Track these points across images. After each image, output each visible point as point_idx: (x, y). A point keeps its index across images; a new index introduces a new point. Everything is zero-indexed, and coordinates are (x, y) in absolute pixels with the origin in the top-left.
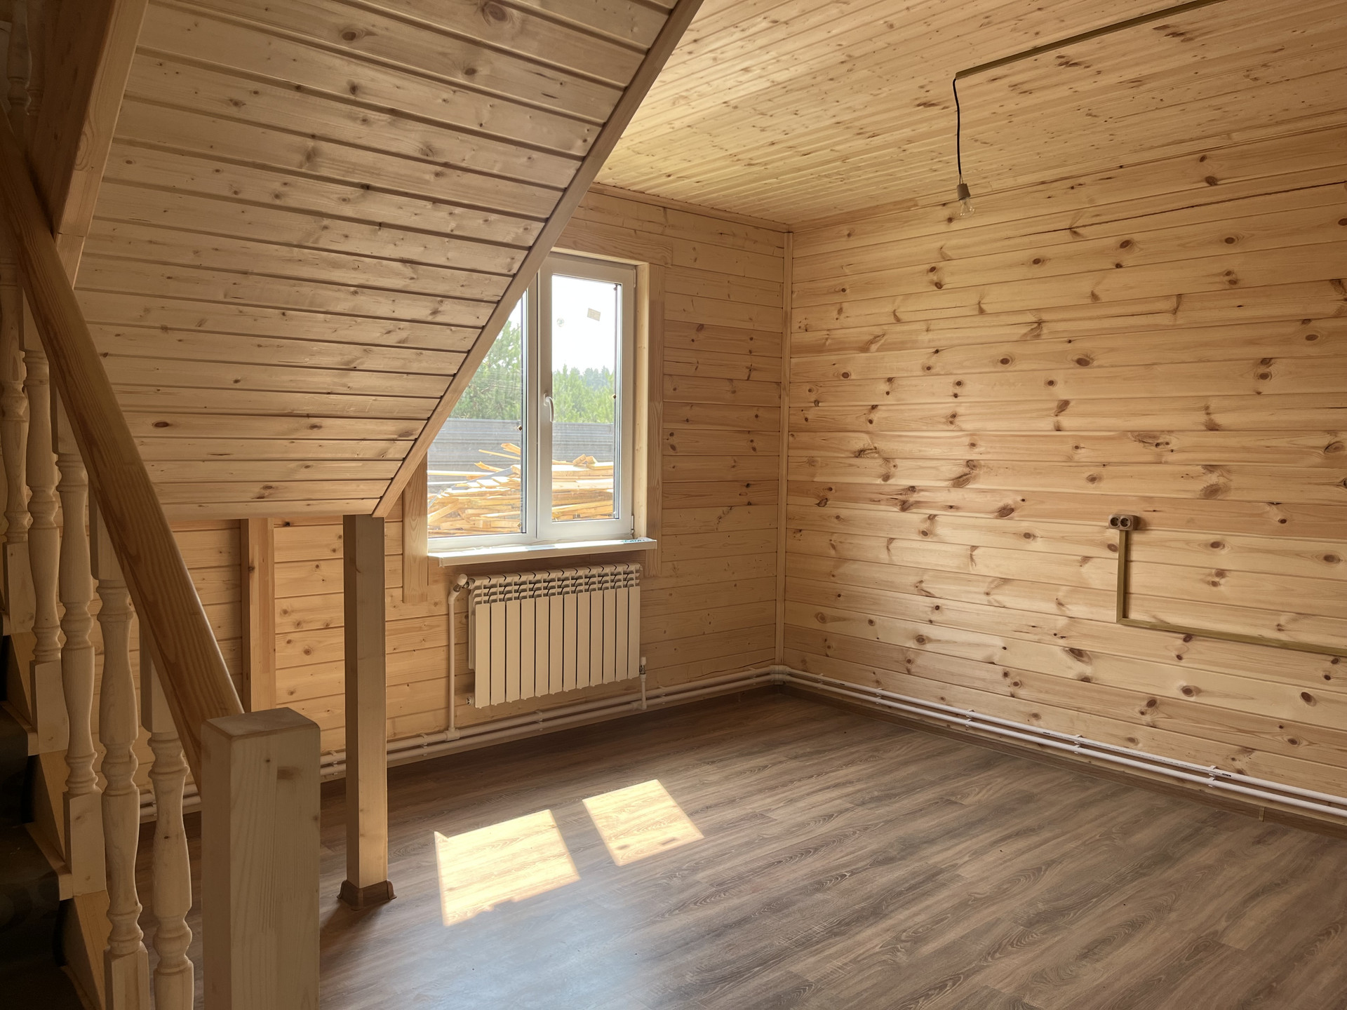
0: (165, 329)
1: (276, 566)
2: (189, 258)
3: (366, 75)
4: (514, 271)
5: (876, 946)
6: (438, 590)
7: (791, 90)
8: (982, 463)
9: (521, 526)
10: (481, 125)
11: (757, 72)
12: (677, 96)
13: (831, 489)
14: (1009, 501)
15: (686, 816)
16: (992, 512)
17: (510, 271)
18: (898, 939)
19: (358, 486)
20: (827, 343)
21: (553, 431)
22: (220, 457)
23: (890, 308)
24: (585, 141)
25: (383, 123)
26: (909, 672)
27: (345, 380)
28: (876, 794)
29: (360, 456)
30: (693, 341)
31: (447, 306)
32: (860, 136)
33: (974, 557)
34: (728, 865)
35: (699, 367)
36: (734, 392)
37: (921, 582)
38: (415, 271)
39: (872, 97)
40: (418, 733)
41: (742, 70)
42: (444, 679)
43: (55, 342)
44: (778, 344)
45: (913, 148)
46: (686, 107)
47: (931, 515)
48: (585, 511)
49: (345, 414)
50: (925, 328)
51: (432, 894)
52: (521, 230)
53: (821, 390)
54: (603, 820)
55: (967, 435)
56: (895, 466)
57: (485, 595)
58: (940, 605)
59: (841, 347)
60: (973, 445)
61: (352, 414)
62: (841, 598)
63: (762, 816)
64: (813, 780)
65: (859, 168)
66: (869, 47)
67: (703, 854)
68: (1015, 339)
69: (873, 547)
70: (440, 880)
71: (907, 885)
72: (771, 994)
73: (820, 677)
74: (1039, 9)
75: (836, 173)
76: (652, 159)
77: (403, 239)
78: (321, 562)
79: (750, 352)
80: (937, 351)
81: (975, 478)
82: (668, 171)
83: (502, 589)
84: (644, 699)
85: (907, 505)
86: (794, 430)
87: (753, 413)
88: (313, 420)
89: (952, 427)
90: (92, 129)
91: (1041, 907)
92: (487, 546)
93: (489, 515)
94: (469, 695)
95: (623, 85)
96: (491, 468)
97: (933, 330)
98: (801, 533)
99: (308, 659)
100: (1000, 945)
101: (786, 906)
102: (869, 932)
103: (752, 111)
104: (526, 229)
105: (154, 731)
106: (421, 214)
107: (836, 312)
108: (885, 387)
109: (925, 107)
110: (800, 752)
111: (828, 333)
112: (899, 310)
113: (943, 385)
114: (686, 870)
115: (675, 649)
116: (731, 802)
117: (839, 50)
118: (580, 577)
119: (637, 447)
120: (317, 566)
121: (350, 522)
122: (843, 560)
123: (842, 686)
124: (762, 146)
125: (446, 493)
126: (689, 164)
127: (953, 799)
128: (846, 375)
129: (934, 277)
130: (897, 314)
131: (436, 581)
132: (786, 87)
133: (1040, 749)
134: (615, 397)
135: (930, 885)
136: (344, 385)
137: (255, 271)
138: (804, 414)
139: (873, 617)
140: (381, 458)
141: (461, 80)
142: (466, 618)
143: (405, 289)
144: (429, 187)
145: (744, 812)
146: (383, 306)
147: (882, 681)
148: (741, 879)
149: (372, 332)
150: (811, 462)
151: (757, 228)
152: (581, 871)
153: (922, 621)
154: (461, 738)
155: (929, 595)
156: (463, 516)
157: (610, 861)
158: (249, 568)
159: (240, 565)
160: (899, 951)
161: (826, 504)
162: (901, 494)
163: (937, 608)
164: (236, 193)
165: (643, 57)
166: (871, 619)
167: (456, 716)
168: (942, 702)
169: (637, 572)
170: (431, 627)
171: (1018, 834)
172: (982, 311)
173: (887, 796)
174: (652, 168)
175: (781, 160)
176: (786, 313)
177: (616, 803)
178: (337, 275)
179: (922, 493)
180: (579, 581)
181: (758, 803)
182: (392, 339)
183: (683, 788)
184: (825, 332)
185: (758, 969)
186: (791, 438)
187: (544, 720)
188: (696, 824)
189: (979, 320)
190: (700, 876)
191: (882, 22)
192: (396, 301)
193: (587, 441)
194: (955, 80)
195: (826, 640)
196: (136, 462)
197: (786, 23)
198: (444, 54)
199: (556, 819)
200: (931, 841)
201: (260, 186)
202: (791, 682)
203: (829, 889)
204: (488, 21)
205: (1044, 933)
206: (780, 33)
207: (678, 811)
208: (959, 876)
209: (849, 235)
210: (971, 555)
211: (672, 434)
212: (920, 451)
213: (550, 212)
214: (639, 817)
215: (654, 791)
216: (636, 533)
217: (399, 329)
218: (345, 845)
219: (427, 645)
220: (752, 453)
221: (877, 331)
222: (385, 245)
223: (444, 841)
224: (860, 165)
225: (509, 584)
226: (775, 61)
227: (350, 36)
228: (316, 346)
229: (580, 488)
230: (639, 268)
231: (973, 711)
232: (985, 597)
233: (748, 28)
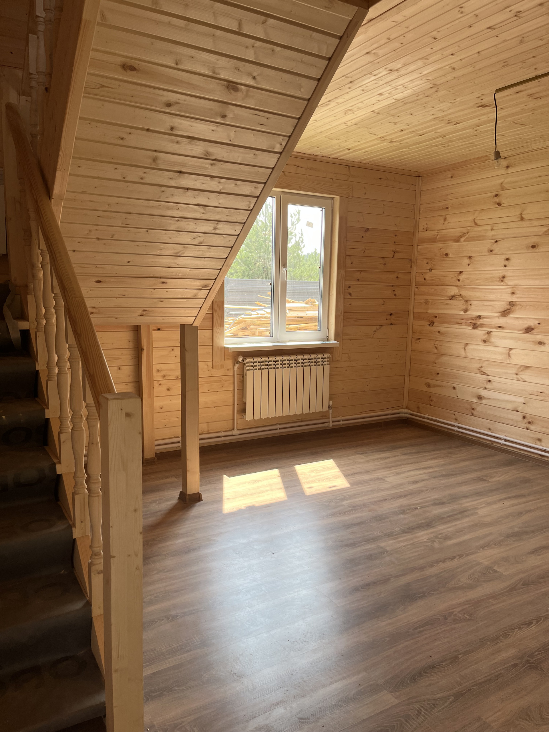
0: (98, 239)
1: (153, 349)
2: (105, 208)
3: (177, 122)
4: (251, 208)
5: (425, 539)
6: (229, 363)
7: (406, 103)
8: (518, 303)
9: (270, 333)
10: (231, 140)
11: (387, 95)
12: (346, 109)
13: (436, 317)
14: (532, 323)
15: (343, 477)
16: (521, 330)
17: (249, 208)
18: (436, 537)
19: (185, 311)
20: (437, 238)
21: (287, 286)
22: (123, 296)
23: (471, 218)
24: (281, 144)
25: (186, 143)
26: (473, 415)
27: (176, 261)
28: (444, 473)
29: (185, 297)
30: (363, 237)
31: (221, 225)
32: (449, 124)
33: (510, 354)
34: (360, 499)
35: (366, 251)
36: (385, 264)
37: (482, 367)
38: (205, 210)
39: (451, 104)
40: (220, 430)
41: (378, 94)
42: (232, 406)
43: (51, 247)
44: (411, 238)
45: (481, 129)
46: (352, 115)
47: (488, 331)
48: (309, 327)
49: (177, 277)
50: (490, 228)
51: (219, 500)
52: (253, 188)
53: (433, 263)
54: (303, 475)
55: (511, 288)
56: (470, 305)
57: (251, 366)
58: (491, 379)
59: (445, 239)
60: (513, 293)
61: (180, 277)
62: (439, 375)
63: (382, 479)
64: (413, 465)
65: (453, 141)
66: (444, 79)
67: (348, 493)
68: (540, 234)
69: (457, 348)
70: (223, 495)
71: (448, 515)
72: (368, 553)
73: (426, 416)
74: (534, 57)
75: (440, 144)
76: (338, 141)
77: (198, 195)
78: (174, 348)
79: (395, 243)
80: (496, 241)
81: (513, 311)
82: (349, 147)
83: (259, 364)
84: (331, 422)
85: (476, 325)
86: (418, 285)
87: (396, 275)
88: (163, 279)
89: (502, 283)
90: (63, 153)
91: (516, 529)
92: (253, 343)
93: (261, 329)
94: (243, 414)
95: (298, 117)
96: (263, 304)
97: (495, 230)
98: (419, 341)
99: (168, 393)
100: (489, 544)
101: (384, 519)
102: (423, 533)
103: (388, 115)
104: (255, 188)
105: (87, 402)
106: (205, 183)
107: (443, 220)
108: (467, 261)
109: (483, 107)
110: (409, 451)
111: (438, 232)
112: (477, 219)
113: (500, 260)
114: (338, 499)
115: (348, 398)
116: (368, 472)
117: (428, 82)
118: (299, 360)
119: (331, 294)
120: (173, 350)
121: (183, 327)
122: (441, 355)
123: (437, 421)
124: (396, 132)
125: (241, 317)
126: (359, 143)
127: (485, 478)
128: (447, 255)
129: (497, 200)
130: (476, 221)
131: (228, 359)
132: (404, 102)
133: (540, 457)
134: (320, 268)
135: (460, 516)
136: (176, 263)
137: (134, 212)
138: (424, 276)
139: (455, 386)
140: (195, 298)
141: (219, 120)
142: (242, 377)
143: (201, 218)
144: (208, 171)
145: (373, 477)
146: (191, 226)
147: (458, 419)
148: (364, 505)
149: (187, 238)
150: (427, 302)
151: (401, 175)
152: (288, 496)
153: (482, 388)
154: (240, 434)
155: (485, 374)
156: (249, 328)
157: (302, 493)
158: (142, 349)
159: (138, 348)
160: (435, 542)
161: (433, 325)
162: (473, 320)
163: (490, 381)
164: (124, 178)
165: (306, 102)
166: (454, 386)
167: (237, 424)
168: (489, 430)
169: (328, 358)
170: (226, 381)
171: (516, 497)
172: (522, 219)
173: (450, 475)
174: (340, 146)
175: (409, 138)
176: (416, 221)
177: (310, 468)
178: (170, 213)
179: (485, 319)
180: (298, 361)
181: (380, 474)
182: (196, 242)
183: (344, 464)
184: (437, 231)
185: (364, 543)
186: (416, 289)
187: (280, 429)
188: (347, 480)
189: (521, 224)
190: (344, 503)
191: (448, 67)
192: (197, 224)
193: (305, 291)
194: (495, 93)
195: (430, 397)
196: (81, 297)
197: (397, 70)
198: (211, 109)
199: (281, 473)
200: (466, 497)
201: (134, 174)
202: (411, 418)
203: (408, 513)
204: (231, 93)
205: (514, 541)
206: (395, 75)
207: (340, 474)
208: (477, 513)
209: (452, 177)
210: (509, 353)
211: (349, 287)
212: (484, 296)
213: (267, 179)
214: (320, 475)
215: (330, 465)
216: (329, 338)
217: (199, 237)
218: (181, 478)
219: (224, 389)
220: (395, 297)
221: (464, 230)
222: (189, 198)
223: (227, 479)
224: (453, 139)
225: (263, 362)
226: (394, 89)
227: (169, 105)
228: (162, 246)
229: (308, 315)
230: (334, 199)
231: (506, 436)
232: (516, 376)
233: (378, 74)
